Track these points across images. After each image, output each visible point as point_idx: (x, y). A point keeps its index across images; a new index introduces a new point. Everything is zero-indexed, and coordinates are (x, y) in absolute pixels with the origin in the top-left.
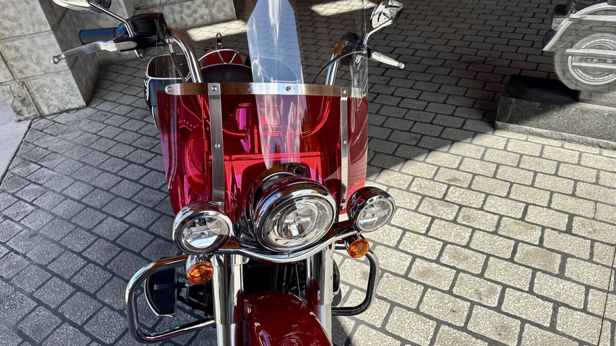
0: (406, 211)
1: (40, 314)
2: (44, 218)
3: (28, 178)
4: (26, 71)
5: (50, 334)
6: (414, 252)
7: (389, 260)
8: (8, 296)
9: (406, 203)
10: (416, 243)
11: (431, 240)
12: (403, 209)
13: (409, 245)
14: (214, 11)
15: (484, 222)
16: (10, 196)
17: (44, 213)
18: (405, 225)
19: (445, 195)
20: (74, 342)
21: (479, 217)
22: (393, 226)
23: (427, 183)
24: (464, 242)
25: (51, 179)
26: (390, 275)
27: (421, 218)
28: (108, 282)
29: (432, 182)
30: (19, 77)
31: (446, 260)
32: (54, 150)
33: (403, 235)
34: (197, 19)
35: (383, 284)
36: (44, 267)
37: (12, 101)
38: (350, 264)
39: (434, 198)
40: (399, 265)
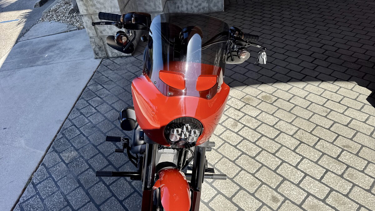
0: (309, 161)
1: (90, 173)
2: (100, 118)
3: (96, 93)
4: (104, 32)
5: (92, 186)
6: (309, 191)
7: (291, 192)
8: (76, 159)
9: (311, 156)
10: (312, 185)
11: (323, 185)
12: (308, 160)
13: (307, 185)
14: (212, 5)
15: (363, 181)
16: (85, 102)
17: (101, 115)
18: (307, 171)
19: (339, 156)
20: (104, 194)
21: (360, 177)
22: (298, 169)
23: (328, 144)
24: (345, 192)
25: (107, 96)
26: (290, 203)
27: (319, 168)
28: (126, 163)
29: (332, 145)
30: (100, 35)
31: (330, 201)
32: (111, 79)
33: (304, 177)
34: (201, 9)
35: (284, 207)
36: (96, 147)
37: (94, 47)
38: (265, 189)
39: (331, 157)
40: (297, 197)
